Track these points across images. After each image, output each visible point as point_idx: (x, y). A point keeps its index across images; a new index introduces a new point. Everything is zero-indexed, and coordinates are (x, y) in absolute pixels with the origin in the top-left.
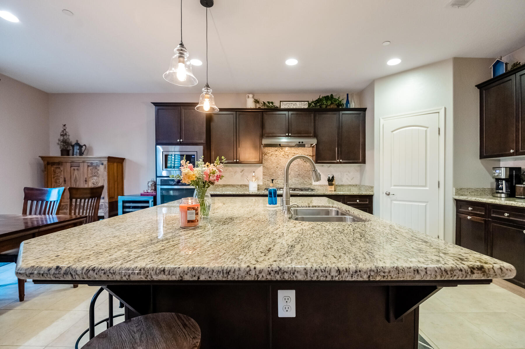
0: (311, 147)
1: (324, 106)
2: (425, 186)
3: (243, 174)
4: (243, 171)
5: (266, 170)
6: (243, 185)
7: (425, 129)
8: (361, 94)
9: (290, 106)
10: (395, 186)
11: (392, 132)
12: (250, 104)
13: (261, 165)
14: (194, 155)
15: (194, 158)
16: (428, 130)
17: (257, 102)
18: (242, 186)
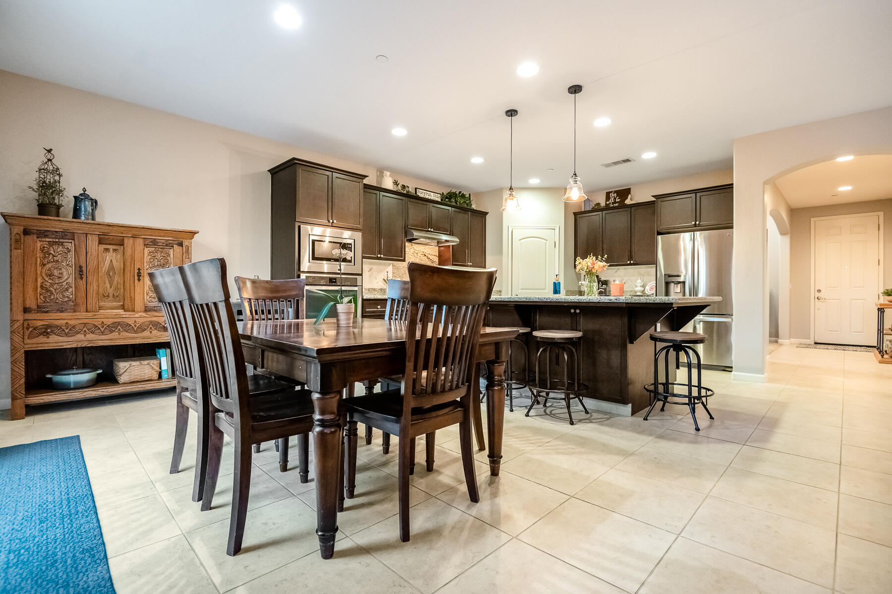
0: (437, 246)
1: (458, 203)
2: (545, 289)
3: (371, 274)
4: (371, 270)
5: (396, 271)
6: (372, 289)
7: (545, 241)
8: (479, 194)
9: (425, 196)
10: (522, 289)
11: (520, 240)
12: (388, 184)
13: (390, 264)
14: (351, 244)
15: (351, 248)
16: (547, 242)
17: (396, 183)
18: (370, 290)
